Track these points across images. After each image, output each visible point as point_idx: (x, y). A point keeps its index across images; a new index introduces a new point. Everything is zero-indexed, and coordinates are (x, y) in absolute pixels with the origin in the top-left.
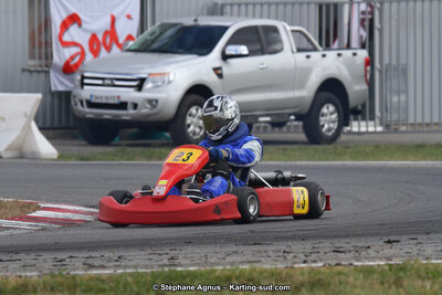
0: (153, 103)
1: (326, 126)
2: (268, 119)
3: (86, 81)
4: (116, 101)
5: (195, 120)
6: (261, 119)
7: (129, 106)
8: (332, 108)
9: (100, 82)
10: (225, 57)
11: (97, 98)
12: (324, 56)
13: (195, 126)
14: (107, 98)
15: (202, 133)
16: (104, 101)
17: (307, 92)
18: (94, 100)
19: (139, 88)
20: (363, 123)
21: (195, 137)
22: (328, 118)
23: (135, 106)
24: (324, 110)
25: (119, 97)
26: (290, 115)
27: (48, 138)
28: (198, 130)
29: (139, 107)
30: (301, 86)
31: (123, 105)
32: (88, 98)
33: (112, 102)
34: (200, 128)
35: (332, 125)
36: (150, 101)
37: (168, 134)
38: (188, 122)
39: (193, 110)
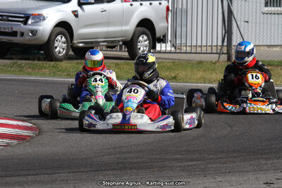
0: (34, 32)
1: (142, 49)
2: (105, 44)
4: (10, 31)
5: (60, 44)
6: (101, 44)
7: (19, 34)
8: (145, 38)
10: (80, 4)
12: (141, 4)
13: (60, 48)
14: (4, 29)
15: (64, 52)
16: (2, 30)
17: (130, 27)
19: (25, 23)
20: (163, 45)
21: (60, 55)
22: (143, 44)
23: (22, 34)
24: (141, 38)
25: (12, 28)
26: (119, 41)
28: (62, 50)
29: (25, 35)
30: (127, 24)
31: (14, 34)
33: (7, 31)
34: (63, 49)
35: (145, 48)
36: (32, 32)
37: (42, 52)
38: (56, 45)
39: (59, 37)
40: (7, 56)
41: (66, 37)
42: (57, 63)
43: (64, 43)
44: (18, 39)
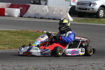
0: (93, 9)
3: (79, 3)
4: (85, 8)
5: (101, 13)
7: (88, 9)
9: (82, 4)
11: (81, 7)
13: (102, 14)
14: (83, 7)
15: (103, 15)
16: (82, 8)
18: (80, 8)
19: (90, 5)
21: (101, 16)
23: (89, 9)
25: (85, 7)
27: (71, 17)
28: (102, 15)
31: (86, 9)
32: (79, 7)
33: (84, 8)
34: (103, 14)
37: (95, 15)
38: (100, 13)
39: (101, 11)
40: (84, 17)
41: (103, 11)
42: (100, 19)
43: (103, 12)
44: (87, 11)
